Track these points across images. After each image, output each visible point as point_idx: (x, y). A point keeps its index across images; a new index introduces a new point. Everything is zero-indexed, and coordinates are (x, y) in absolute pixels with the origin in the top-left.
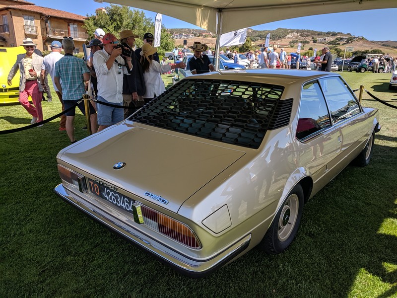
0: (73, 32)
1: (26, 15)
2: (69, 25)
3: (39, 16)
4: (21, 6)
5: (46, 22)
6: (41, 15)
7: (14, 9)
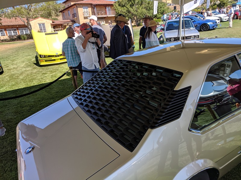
0: (108, 12)
1: (84, 6)
2: (106, 8)
3: (90, 6)
4: (81, 2)
5: (94, 8)
6: (91, 4)
7: (78, 4)
